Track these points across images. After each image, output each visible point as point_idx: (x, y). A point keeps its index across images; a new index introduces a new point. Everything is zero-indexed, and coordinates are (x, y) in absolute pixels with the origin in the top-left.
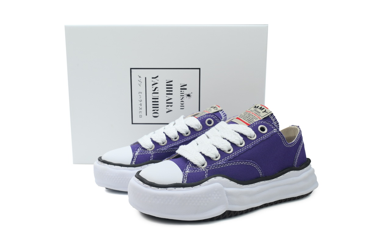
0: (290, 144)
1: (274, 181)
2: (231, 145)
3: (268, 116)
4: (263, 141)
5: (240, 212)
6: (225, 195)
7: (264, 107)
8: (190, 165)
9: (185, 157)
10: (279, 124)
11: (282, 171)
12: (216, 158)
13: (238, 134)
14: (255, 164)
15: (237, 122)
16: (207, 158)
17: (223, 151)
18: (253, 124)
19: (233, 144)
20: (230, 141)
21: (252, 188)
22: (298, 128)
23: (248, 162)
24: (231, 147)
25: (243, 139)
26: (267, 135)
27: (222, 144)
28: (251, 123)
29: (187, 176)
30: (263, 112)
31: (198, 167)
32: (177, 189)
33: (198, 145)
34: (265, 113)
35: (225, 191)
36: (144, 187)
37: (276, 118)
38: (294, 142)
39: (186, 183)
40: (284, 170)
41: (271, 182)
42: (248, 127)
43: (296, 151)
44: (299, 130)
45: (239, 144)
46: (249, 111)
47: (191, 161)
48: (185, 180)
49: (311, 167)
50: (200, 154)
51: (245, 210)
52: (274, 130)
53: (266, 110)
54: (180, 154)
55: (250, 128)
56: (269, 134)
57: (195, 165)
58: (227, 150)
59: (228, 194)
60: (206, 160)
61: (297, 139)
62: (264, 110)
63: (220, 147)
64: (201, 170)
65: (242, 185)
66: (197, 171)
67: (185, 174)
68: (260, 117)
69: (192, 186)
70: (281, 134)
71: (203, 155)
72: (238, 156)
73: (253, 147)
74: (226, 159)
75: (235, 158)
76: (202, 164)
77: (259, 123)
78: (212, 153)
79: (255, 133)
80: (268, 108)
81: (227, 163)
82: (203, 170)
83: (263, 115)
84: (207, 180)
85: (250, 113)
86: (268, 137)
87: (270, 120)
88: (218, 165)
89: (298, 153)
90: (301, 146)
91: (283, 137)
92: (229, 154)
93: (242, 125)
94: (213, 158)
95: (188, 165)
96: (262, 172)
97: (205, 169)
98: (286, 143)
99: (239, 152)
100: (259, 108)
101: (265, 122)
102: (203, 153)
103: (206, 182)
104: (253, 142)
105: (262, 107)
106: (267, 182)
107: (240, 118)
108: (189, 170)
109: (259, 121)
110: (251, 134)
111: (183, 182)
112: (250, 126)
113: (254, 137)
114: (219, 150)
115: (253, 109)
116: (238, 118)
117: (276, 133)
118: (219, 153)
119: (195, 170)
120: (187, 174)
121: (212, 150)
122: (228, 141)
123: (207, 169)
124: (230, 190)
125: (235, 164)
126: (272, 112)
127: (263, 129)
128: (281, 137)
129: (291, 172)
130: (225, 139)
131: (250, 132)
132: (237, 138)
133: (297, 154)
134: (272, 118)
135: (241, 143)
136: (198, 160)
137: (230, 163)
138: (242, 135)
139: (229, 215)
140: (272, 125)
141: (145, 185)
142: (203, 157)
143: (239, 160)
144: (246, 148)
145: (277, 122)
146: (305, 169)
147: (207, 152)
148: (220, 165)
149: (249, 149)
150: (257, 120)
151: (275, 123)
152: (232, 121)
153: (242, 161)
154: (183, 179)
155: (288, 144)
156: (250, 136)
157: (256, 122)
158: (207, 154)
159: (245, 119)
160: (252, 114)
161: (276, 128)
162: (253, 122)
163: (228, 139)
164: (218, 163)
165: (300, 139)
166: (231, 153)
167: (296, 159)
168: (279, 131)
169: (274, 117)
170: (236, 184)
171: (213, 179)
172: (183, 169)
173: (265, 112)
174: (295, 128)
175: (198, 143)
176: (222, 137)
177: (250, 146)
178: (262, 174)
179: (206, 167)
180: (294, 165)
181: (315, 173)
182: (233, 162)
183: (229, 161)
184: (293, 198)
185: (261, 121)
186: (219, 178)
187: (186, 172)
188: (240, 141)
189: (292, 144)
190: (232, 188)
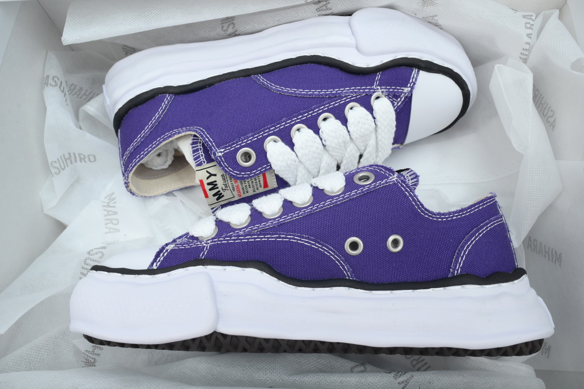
12: (352, 108)
29: (410, 82)
39: (414, 69)
45: (302, 128)
48: (414, 75)
53: (208, 178)
58: (329, 119)
60: (371, 105)
63: (341, 127)
74: (337, 103)
76: (378, 99)
82: (381, 89)
92: (328, 111)
97: (378, 89)
111: (418, 71)
118: (345, 116)
120: (409, 85)
123: (373, 89)
137: (331, 94)
164: (353, 97)
166: (324, 112)
173: (211, 175)
179: (374, 92)
182: (325, 95)
183: (333, 98)
187: (410, 89)
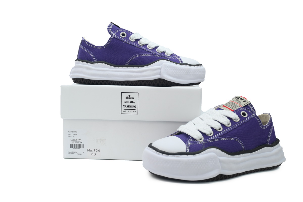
0: (264, 127)
1: (253, 154)
2: (221, 125)
3: (248, 105)
4: (245, 123)
5: (229, 175)
6: (219, 162)
7: (244, 98)
8: (191, 139)
9: (187, 133)
10: (256, 111)
11: (258, 147)
12: (210, 134)
13: (226, 117)
14: (239, 140)
15: (224, 109)
16: (204, 134)
17: (215, 129)
18: (236, 110)
19: (222, 125)
20: (220, 122)
21: (237, 158)
22: (269, 115)
23: (234, 138)
24: (221, 127)
25: (230, 121)
26: (247, 119)
27: (214, 124)
28: (235, 110)
29: (189, 147)
30: (243, 102)
31: (197, 141)
32: (183, 156)
33: (194, 125)
34: (245, 103)
35: (219, 159)
36: (157, 154)
37: (254, 107)
38: (267, 125)
39: (189, 152)
40: (260, 146)
41: (251, 155)
42: (233, 112)
43: (269, 132)
44: (270, 116)
45: (227, 125)
46: (233, 101)
47: (191, 136)
48: (188, 150)
49: (280, 146)
50: (198, 131)
51: (232, 175)
52: (253, 115)
53: (245, 100)
54: (181, 131)
55: (235, 113)
56: (249, 118)
57: (195, 139)
58: (218, 129)
59: (221, 161)
60: (203, 136)
61: (269, 123)
62: (244, 100)
63: (213, 126)
64: (199, 143)
65: (230, 155)
66: (196, 144)
67: (188, 146)
68: (242, 105)
69: (194, 154)
70: (258, 118)
71: (201, 132)
72: (227, 133)
73: (238, 127)
74: (218, 135)
75: (224, 135)
76: (200, 139)
77: (241, 110)
78: (207, 131)
79: (239, 117)
80: (247, 99)
81: (219, 138)
83: (243, 104)
84: (204, 150)
85: (234, 102)
86: (248, 120)
87: (249, 108)
88: (212, 139)
89: (270, 133)
90: (272, 129)
91: (260, 120)
92: (220, 132)
93: (228, 111)
94: (208, 134)
95: (189, 139)
96: (244, 147)
97: (202, 142)
98: (262, 125)
99: (227, 130)
100: (240, 98)
101: (245, 109)
102: (200, 130)
103: (204, 152)
104: (237, 123)
105: (242, 98)
106: (247, 154)
107: (225, 106)
108: (191, 143)
109: (241, 108)
110: (235, 117)
111: (186, 151)
112: (234, 112)
113: (238, 120)
114: (212, 128)
115: (235, 99)
116: (223, 106)
117: (254, 117)
118: (213, 131)
119: (195, 143)
121: (207, 128)
122: (218, 122)
123: (204, 142)
124: (221, 158)
125: (224, 139)
126: (250, 102)
127: (244, 114)
128: (258, 120)
129: (266, 148)
130: (216, 120)
131: (234, 116)
132: (225, 120)
133: (270, 135)
134: (250, 106)
135: (229, 124)
136: (197, 136)
137: (221, 138)
138: (228, 118)
139: (221, 178)
140: (251, 111)
141: (158, 153)
142: (200, 134)
143: (227, 137)
144: (232, 127)
145: (254, 109)
146: (276, 146)
147: (203, 130)
148: (214, 139)
149: (235, 129)
150: (239, 108)
151: (253, 110)
152: (219, 108)
153: (229, 138)
154: (186, 149)
155: (263, 126)
156: (235, 119)
157: (239, 109)
158: (203, 131)
159: (230, 107)
160: (234, 103)
161: (254, 114)
162: (236, 109)
163: (218, 120)
164: (212, 138)
165: (271, 123)
166: (221, 131)
167: (269, 138)
168: (256, 116)
169: (252, 105)
170: (226, 154)
171: (209, 150)
172: (186, 142)
173: (245, 101)
174: (266, 115)
175: (195, 123)
176: (213, 119)
177: (235, 126)
178: (244, 148)
179: (203, 141)
180: (268, 142)
181: (283, 150)
182: (223, 138)
183: (220, 137)
184: (267, 168)
185: (242, 108)
186: (213, 149)
187: (188, 144)
188: (227, 122)
189: (266, 126)
190: (223, 157)
